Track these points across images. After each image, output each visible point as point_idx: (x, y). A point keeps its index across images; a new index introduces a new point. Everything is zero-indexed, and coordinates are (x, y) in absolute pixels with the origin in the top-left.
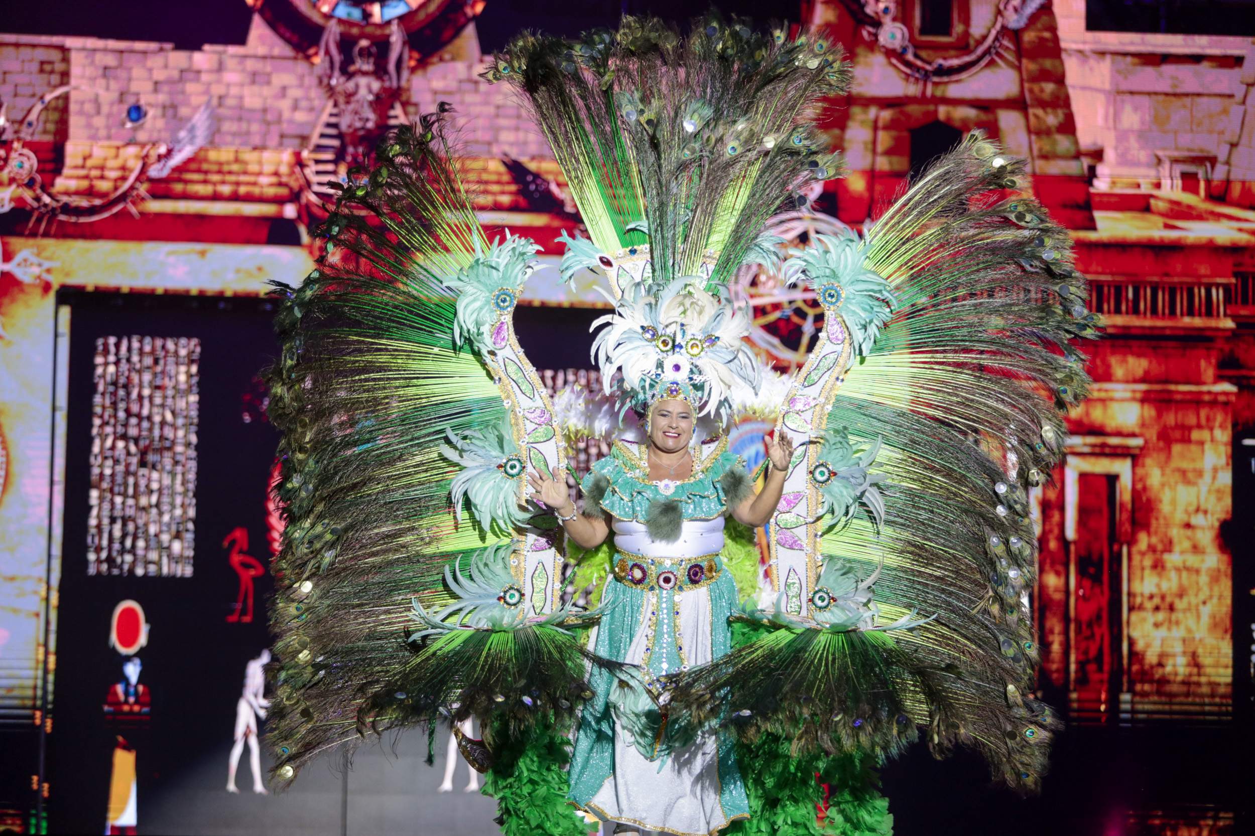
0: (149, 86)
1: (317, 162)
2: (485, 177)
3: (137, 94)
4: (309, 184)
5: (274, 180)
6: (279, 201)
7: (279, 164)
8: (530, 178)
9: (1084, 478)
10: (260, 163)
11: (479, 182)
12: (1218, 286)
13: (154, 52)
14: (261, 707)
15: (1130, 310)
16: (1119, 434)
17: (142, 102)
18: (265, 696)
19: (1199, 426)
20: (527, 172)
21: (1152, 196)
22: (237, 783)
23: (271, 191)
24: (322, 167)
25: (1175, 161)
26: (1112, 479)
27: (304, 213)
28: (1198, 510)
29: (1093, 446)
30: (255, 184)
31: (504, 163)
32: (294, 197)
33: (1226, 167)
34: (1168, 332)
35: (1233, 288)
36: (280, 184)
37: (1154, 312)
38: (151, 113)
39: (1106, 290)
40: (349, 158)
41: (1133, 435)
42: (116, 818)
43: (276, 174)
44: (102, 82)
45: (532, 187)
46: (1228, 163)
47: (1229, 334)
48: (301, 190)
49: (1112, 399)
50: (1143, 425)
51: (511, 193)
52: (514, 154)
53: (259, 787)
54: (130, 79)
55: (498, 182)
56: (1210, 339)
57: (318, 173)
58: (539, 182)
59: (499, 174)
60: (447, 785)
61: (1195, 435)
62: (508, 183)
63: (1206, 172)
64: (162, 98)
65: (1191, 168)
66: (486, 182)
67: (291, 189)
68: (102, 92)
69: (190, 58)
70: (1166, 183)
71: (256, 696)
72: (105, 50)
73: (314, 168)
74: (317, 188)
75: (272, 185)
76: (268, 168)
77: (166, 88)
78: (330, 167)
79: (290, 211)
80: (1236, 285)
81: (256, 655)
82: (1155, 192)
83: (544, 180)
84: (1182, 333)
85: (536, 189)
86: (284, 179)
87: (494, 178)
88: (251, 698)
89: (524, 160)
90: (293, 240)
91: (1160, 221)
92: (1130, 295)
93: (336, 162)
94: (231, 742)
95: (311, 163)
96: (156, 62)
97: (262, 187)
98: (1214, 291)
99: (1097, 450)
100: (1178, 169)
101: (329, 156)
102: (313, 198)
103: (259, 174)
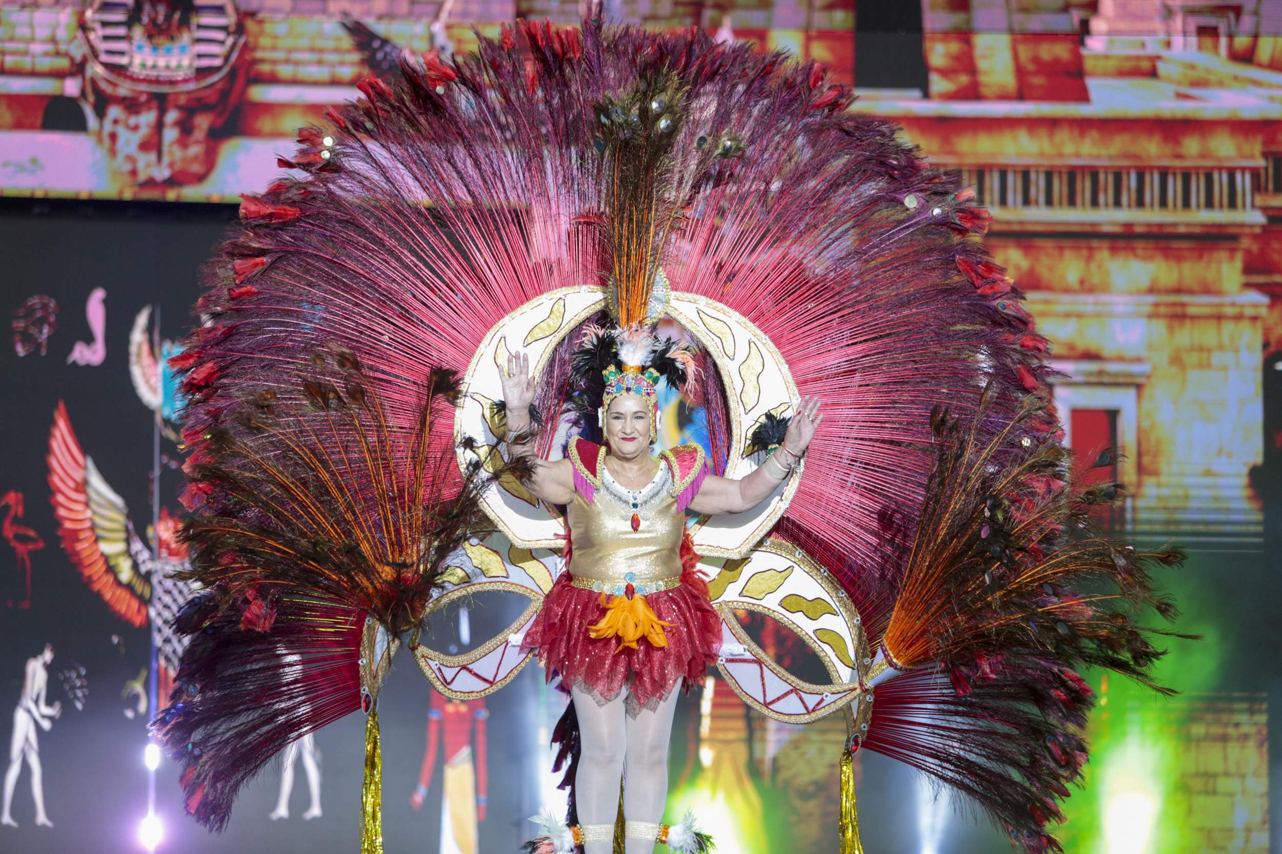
1: (105, 24)
2: (319, 43)
4: (95, 53)
5: (50, 48)
6: (59, 75)
7: (57, 26)
8: (376, 44)
9: (1078, 414)
10: (31, 26)
11: (312, 50)
12: (1243, 169)
14: (44, 717)
15: (1133, 202)
16: (1121, 359)
18: (49, 703)
19: (1221, 347)
20: (372, 36)
21: (1159, 58)
22: (13, 814)
23: (45, 64)
24: (110, 31)
25: (1191, 12)
26: (1112, 415)
27: (89, 89)
28: (1220, 452)
29: (1090, 374)
30: (25, 53)
31: (345, 26)
32: (78, 69)
33: (1254, 19)
34: (1182, 230)
35: (1262, 172)
36: (58, 54)
37: (1163, 203)
39: (1102, 177)
40: (145, 19)
41: (1139, 360)
43: (53, 40)
45: (380, 55)
46: (1256, 13)
47: (1257, 230)
48: (85, 60)
49: (1111, 315)
50: (1150, 347)
51: (353, 64)
52: (357, 12)
53: (42, 818)
55: (337, 51)
56: (1234, 238)
57: (106, 38)
58: (388, 49)
59: (338, 39)
60: (282, 811)
61: (1217, 358)
62: (349, 51)
63: (1229, 25)
65: (1209, 21)
66: (321, 51)
67: (72, 60)
70: (1178, 40)
71: (36, 702)
73: (101, 32)
74: (104, 58)
75: (46, 54)
76: (42, 33)
78: (122, 31)
79: (72, 87)
80: (1266, 169)
81: (37, 652)
82: (1164, 53)
83: (395, 47)
84: (1197, 230)
85: (385, 57)
86: (63, 48)
87: (331, 44)
88: (32, 706)
89: (371, 23)
90: (77, 124)
91: (1171, 89)
92: (1133, 183)
93: (129, 24)
95: (97, 26)
97: (34, 56)
98: (1238, 176)
99: (1094, 379)
100: (1194, 23)
101: (119, 17)
102: (99, 70)
103: (32, 40)
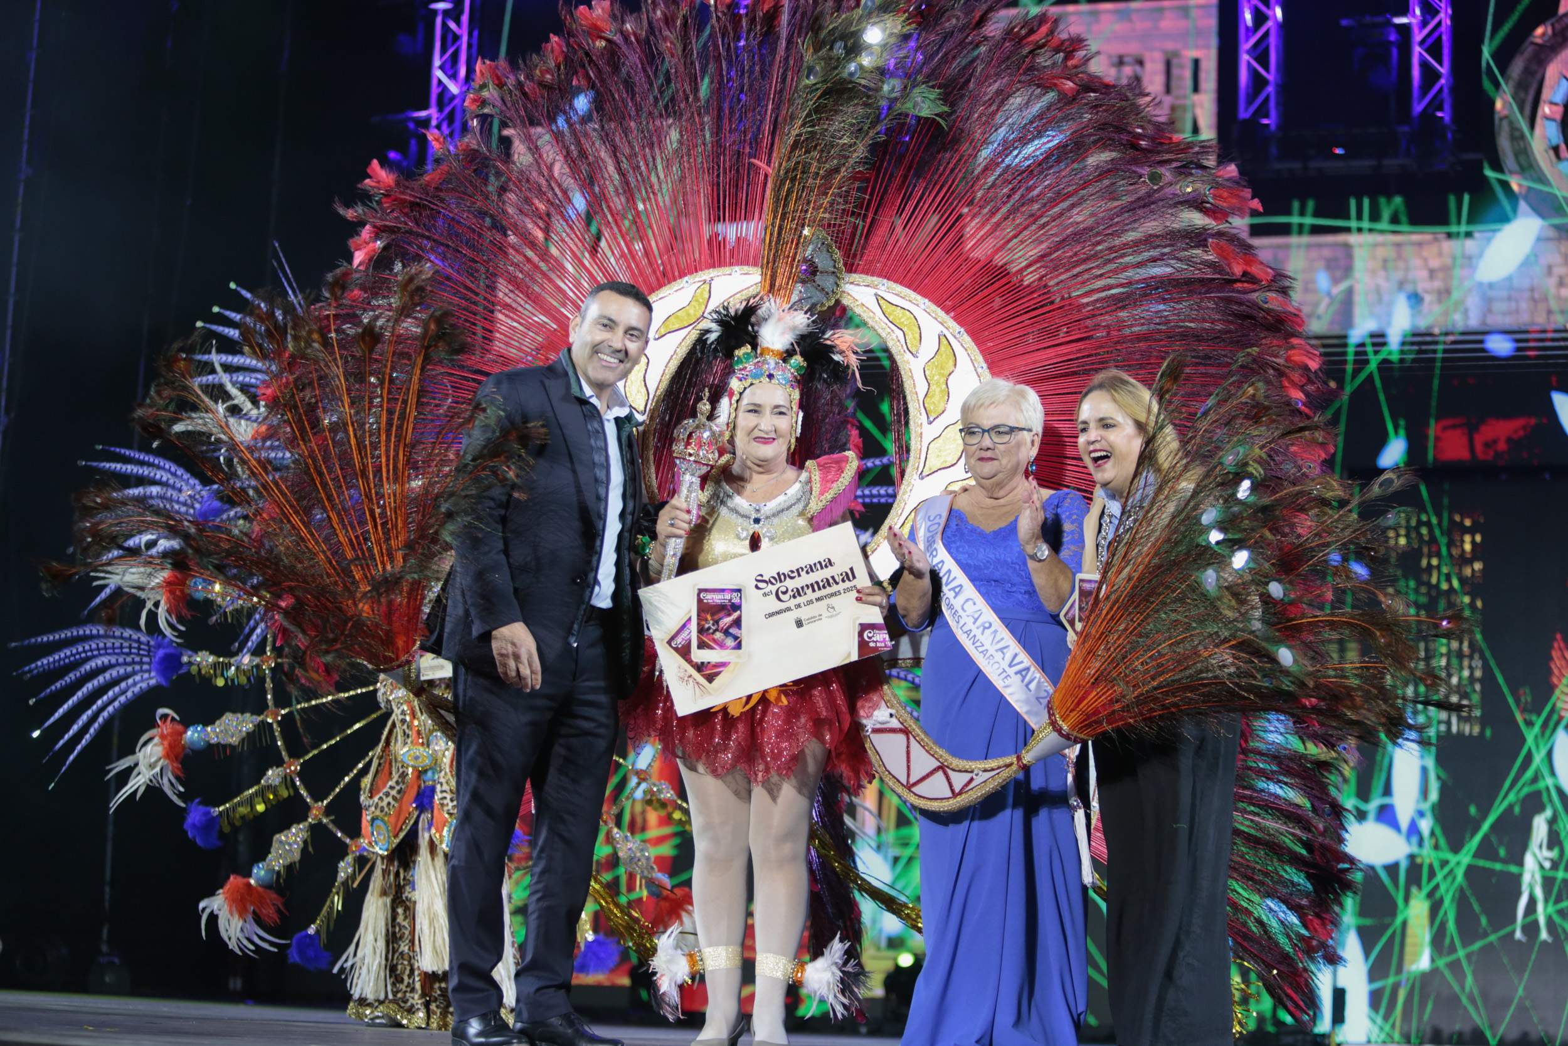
0: (1424, 274)
3: (1415, 282)
13: (1429, 243)
17: (1420, 291)
22: (1524, 930)
38: (1428, 298)
42: (1413, 962)
44: (1382, 273)
53: (1544, 935)
54: (1407, 269)
64: (1437, 284)
68: (1381, 282)
69: (1463, 246)
71: (1540, 848)
72: (1383, 245)
77: (1440, 275)
81: (1540, 811)
94: (1519, 894)
96: (1430, 252)
